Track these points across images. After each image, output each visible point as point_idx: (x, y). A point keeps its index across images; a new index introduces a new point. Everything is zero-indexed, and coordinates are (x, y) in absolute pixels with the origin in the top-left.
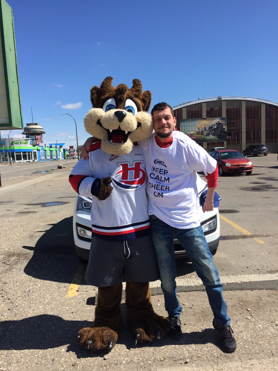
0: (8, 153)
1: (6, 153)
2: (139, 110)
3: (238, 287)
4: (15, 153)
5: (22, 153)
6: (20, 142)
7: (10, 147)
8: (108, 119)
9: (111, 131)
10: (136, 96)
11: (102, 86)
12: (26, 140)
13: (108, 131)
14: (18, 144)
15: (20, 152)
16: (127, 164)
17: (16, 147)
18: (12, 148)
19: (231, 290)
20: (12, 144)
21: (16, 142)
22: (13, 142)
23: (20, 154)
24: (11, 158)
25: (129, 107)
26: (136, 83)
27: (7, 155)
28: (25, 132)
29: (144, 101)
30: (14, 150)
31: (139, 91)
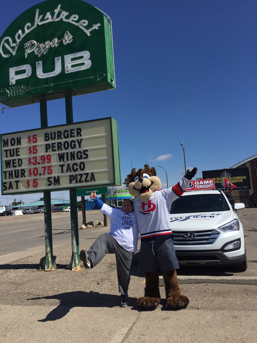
0: (112, 200)
1: (110, 201)
2: (150, 176)
3: (246, 282)
4: (117, 200)
5: (123, 200)
6: (122, 191)
7: (114, 195)
8: (136, 184)
9: (140, 189)
10: (147, 171)
11: (132, 173)
12: (126, 189)
13: (139, 189)
14: (120, 193)
15: (121, 200)
16: (144, 202)
17: (118, 195)
18: (115, 196)
19: (242, 284)
20: (115, 193)
21: (118, 191)
22: (116, 191)
23: (121, 201)
24: (115, 205)
25: (145, 176)
26: (146, 166)
27: (111, 202)
28: (126, 183)
29: (152, 172)
30: (117, 198)
31: (148, 169)
